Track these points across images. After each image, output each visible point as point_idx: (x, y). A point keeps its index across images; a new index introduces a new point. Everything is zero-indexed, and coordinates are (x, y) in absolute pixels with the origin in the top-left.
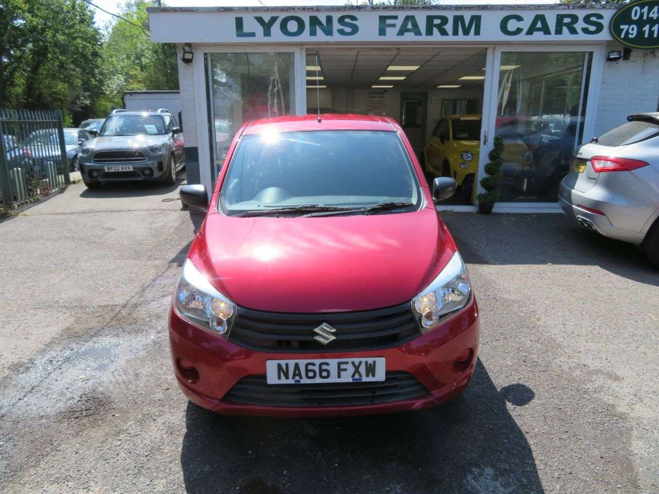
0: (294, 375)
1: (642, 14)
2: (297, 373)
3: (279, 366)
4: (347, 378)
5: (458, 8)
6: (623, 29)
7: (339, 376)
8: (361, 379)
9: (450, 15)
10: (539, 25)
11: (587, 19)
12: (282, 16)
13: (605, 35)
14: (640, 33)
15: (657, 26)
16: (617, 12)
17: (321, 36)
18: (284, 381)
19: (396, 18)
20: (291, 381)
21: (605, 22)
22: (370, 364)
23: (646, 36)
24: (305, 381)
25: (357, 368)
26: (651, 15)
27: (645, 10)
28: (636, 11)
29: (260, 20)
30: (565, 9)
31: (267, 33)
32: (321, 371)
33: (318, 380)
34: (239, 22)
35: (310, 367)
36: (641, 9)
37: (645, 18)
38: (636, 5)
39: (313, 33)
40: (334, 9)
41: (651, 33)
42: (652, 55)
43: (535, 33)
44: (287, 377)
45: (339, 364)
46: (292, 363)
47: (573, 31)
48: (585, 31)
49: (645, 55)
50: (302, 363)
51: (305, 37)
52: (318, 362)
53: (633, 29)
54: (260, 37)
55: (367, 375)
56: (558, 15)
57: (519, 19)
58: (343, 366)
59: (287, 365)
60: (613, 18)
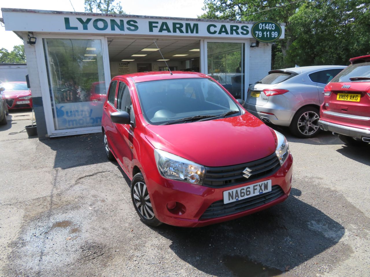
0: (236, 196)
1: (263, 27)
2: (237, 195)
3: (229, 193)
4: (257, 193)
5: (188, 19)
6: (257, 33)
7: (254, 193)
8: (262, 192)
9: (184, 23)
10: (223, 30)
11: (242, 28)
12: (94, 18)
13: (250, 36)
14: (263, 35)
15: (269, 32)
16: (253, 26)
17: (117, 31)
18: (231, 201)
19: (157, 23)
20: (234, 200)
21: (249, 29)
22: (266, 184)
23: (265, 36)
24: (240, 198)
25: (260, 187)
26: (266, 28)
27: (264, 25)
28: (261, 25)
29: (80, 20)
30: (233, 23)
31: (85, 28)
32: (247, 191)
33: (246, 197)
34: (67, 20)
35: (242, 191)
36: (262, 24)
37: (264, 29)
38: (260, 23)
39: (113, 29)
40: (124, 16)
41: (267, 35)
42: (267, 45)
43: (222, 33)
44: (233, 199)
45: (254, 186)
46: (234, 190)
47: (238, 33)
48: (242, 33)
49: (264, 45)
50: (239, 189)
51: (109, 31)
52: (245, 187)
53: (260, 33)
54: (81, 30)
55: (265, 190)
56: (231, 26)
57: (215, 26)
58: (255, 188)
59: (232, 192)
60: (252, 28)
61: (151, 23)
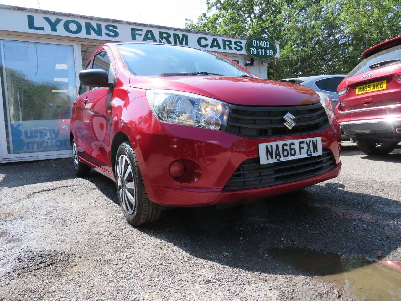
0: (277, 155)
1: (257, 44)
2: (278, 153)
3: (267, 147)
4: (304, 155)
5: (175, 29)
6: (251, 50)
7: (301, 154)
8: (311, 155)
9: (172, 33)
10: (215, 44)
11: (235, 43)
12: (65, 19)
13: (244, 52)
14: (258, 52)
15: (263, 50)
16: (247, 41)
17: (93, 35)
18: (271, 161)
19: (141, 30)
20: (275, 161)
21: (243, 45)
22: (315, 142)
23: (260, 54)
24: (283, 159)
25: (308, 145)
26: (260, 45)
27: (258, 42)
28: (255, 42)
29: (48, 20)
30: (226, 37)
31: (54, 29)
32: (291, 149)
33: (290, 158)
35: (285, 147)
36: (257, 41)
37: (258, 46)
38: (254, 39)
39: (88, 33)
40: (102, 19)
41: (262, 53)
42: (262, 64)
43: (214, 47)
44: (272, 158)
45: (300, 143)
46: (274, 144)
47: (231, 49)
48: (236, 49)
49: (259, 64)
50: (280, 143)
51: (83, 34)
52: (288, 142)
53: (255, 50)
54: (48, 30)
55: (314, 152)
56: (223, 40)
57: (206, 39)
58: (302, 145)
59: (271, 146)
60: (246, 44)
61: (133, 30)
